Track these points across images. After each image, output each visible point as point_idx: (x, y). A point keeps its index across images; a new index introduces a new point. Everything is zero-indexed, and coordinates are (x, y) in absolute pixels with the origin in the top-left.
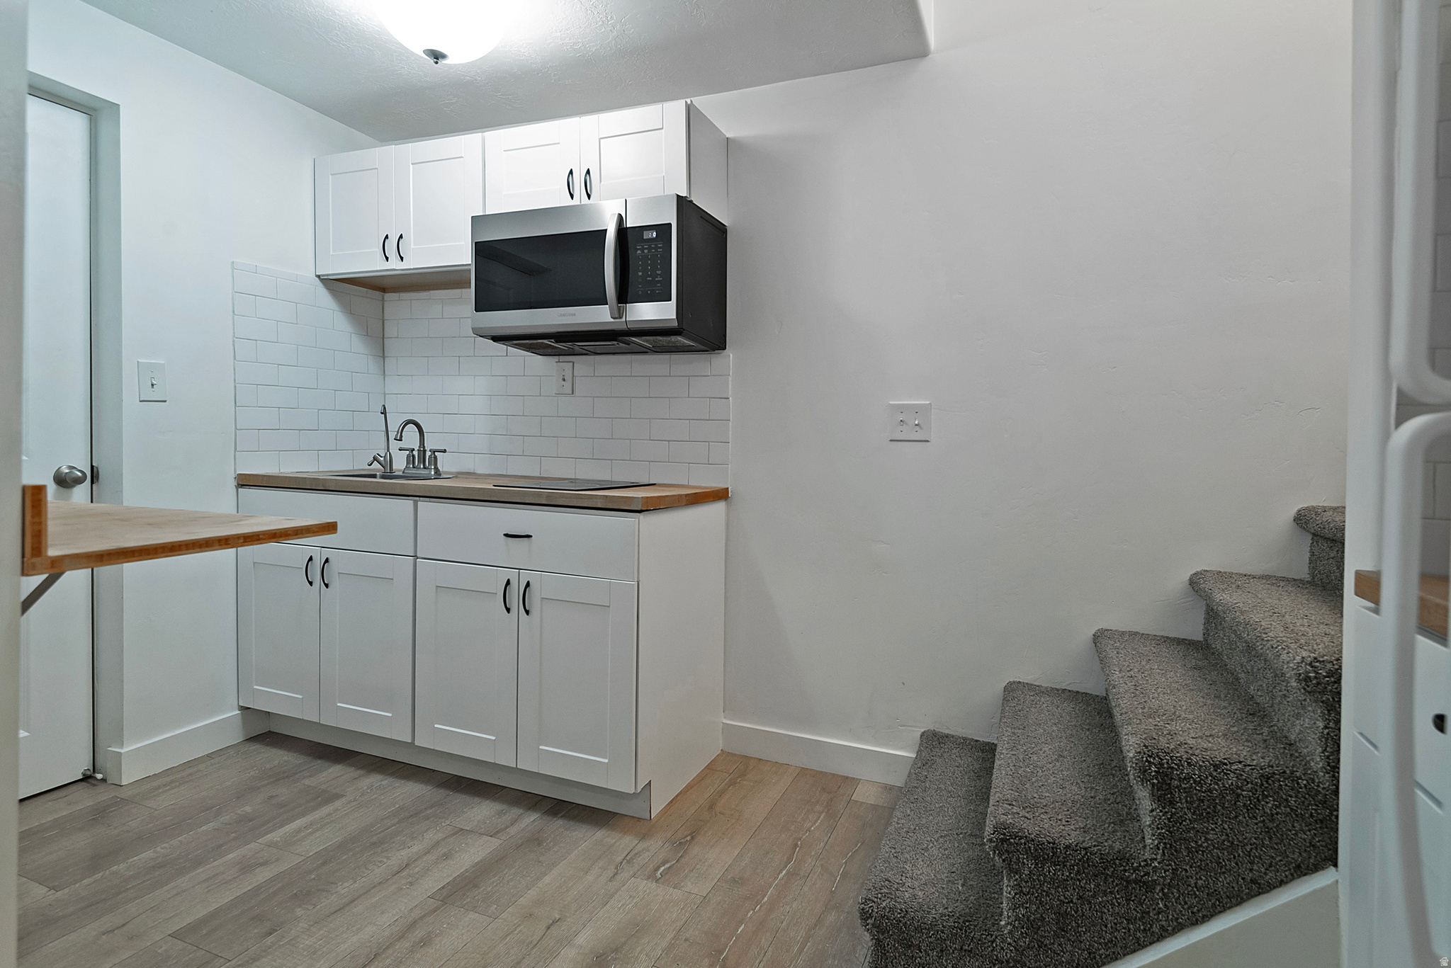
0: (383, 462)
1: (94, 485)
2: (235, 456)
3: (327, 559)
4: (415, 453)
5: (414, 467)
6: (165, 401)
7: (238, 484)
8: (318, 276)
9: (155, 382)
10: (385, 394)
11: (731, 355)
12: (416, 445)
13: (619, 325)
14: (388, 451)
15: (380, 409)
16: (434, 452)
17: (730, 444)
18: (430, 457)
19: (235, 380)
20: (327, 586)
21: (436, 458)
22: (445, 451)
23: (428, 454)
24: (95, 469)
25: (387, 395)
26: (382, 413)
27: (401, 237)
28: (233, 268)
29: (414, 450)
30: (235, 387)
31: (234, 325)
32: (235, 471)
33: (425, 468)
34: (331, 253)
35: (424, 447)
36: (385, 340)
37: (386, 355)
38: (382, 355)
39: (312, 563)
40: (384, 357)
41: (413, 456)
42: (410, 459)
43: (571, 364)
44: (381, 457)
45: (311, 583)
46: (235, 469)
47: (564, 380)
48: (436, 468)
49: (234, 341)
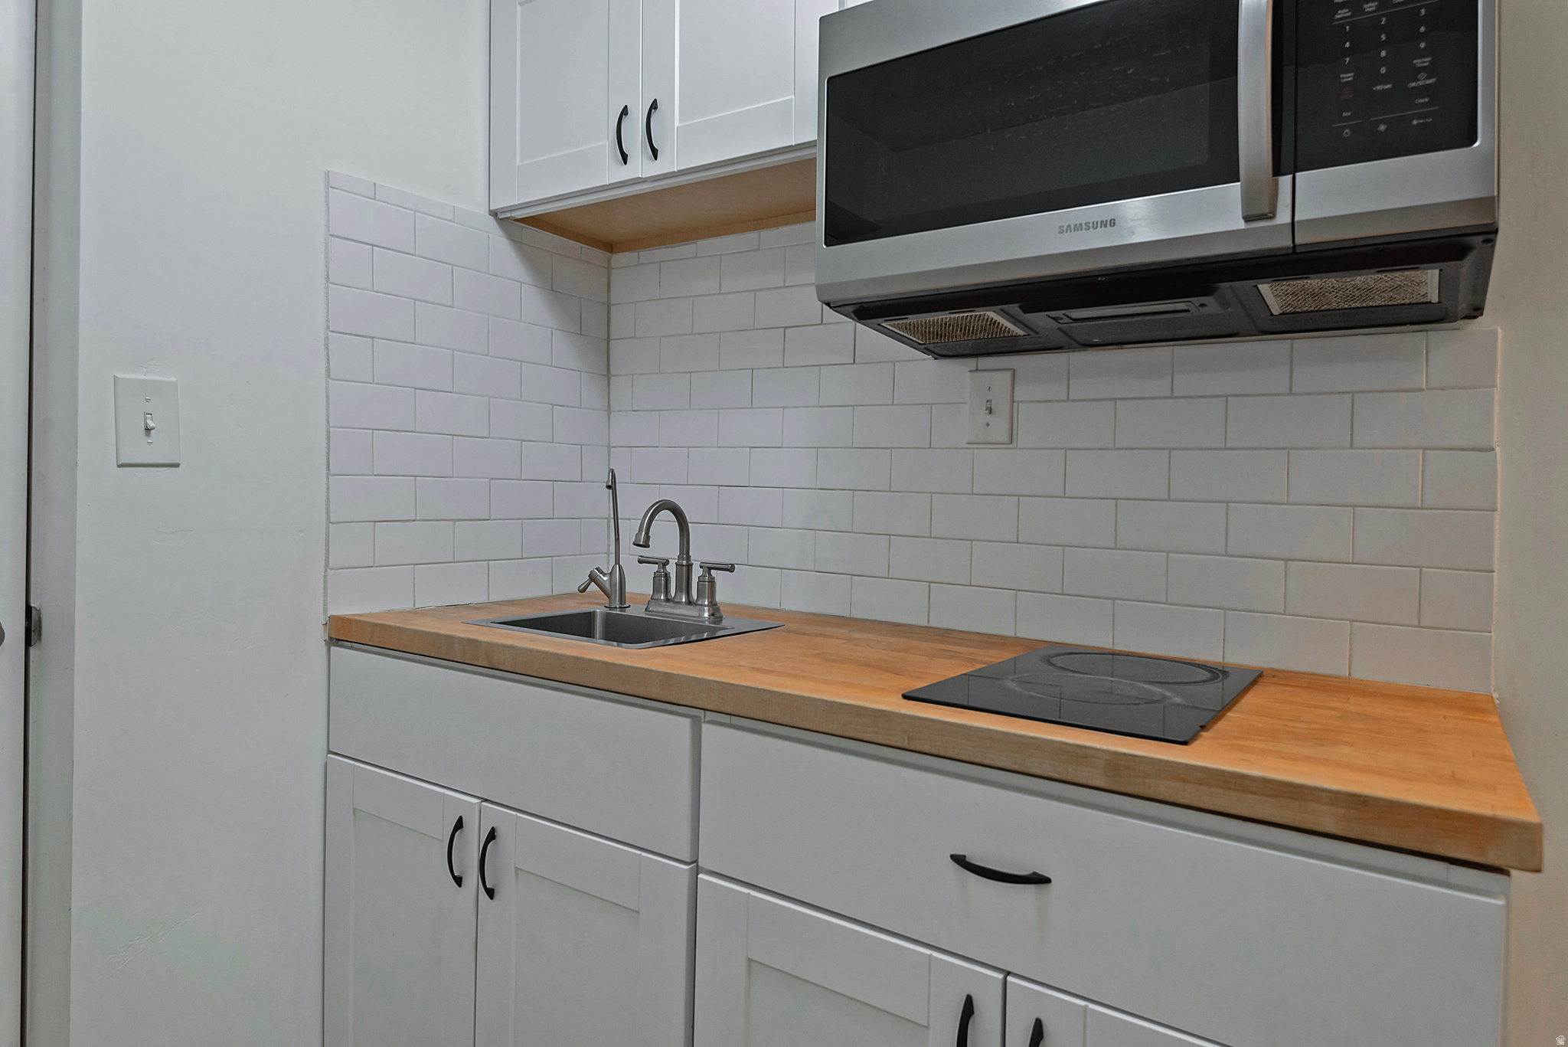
0: (607, 585)
1: (32, 650)
2: (325, 577)
3: (493, 830)
4: (671, 569)
5: (668, 600)
6: (177, 465)
7: (331, 638)
8: (494, 214)
9: (151, 424)
10: (609, 447)
11: (1499, 331)
12: (672, 553)
13: (1271, 238)
14: (617, 561)
15: (605, 477)
16: (710, 569)
17: (1495, 574)
18: (700, 580)
19: (328, 422)
20: (491, 893)
21: (712, 582)
22: (731, 569)
23: (697, 572)
24: (34, 612)
25: (612, 449)
26: (609, 487)
27: (654, 106)
28: (328, 186)
29: (667, 562)
30: (328, 433)
31: (328, 305)
32: (325, 610)
33: (689, 603)
34: (518, 162)
35: (688, 558)
36: (611, 342)
37: (612, 372)
38: (606, 373)
39: (461, 832)
40: (608, 376)
41: (667, 576)
42: (661, 581)
43: (1009, 374)
44: (604, 575)
45: (458, 881)
46: (325, 605)
47: (990, 411)
48: (713, 604)
49: (327, 338)
